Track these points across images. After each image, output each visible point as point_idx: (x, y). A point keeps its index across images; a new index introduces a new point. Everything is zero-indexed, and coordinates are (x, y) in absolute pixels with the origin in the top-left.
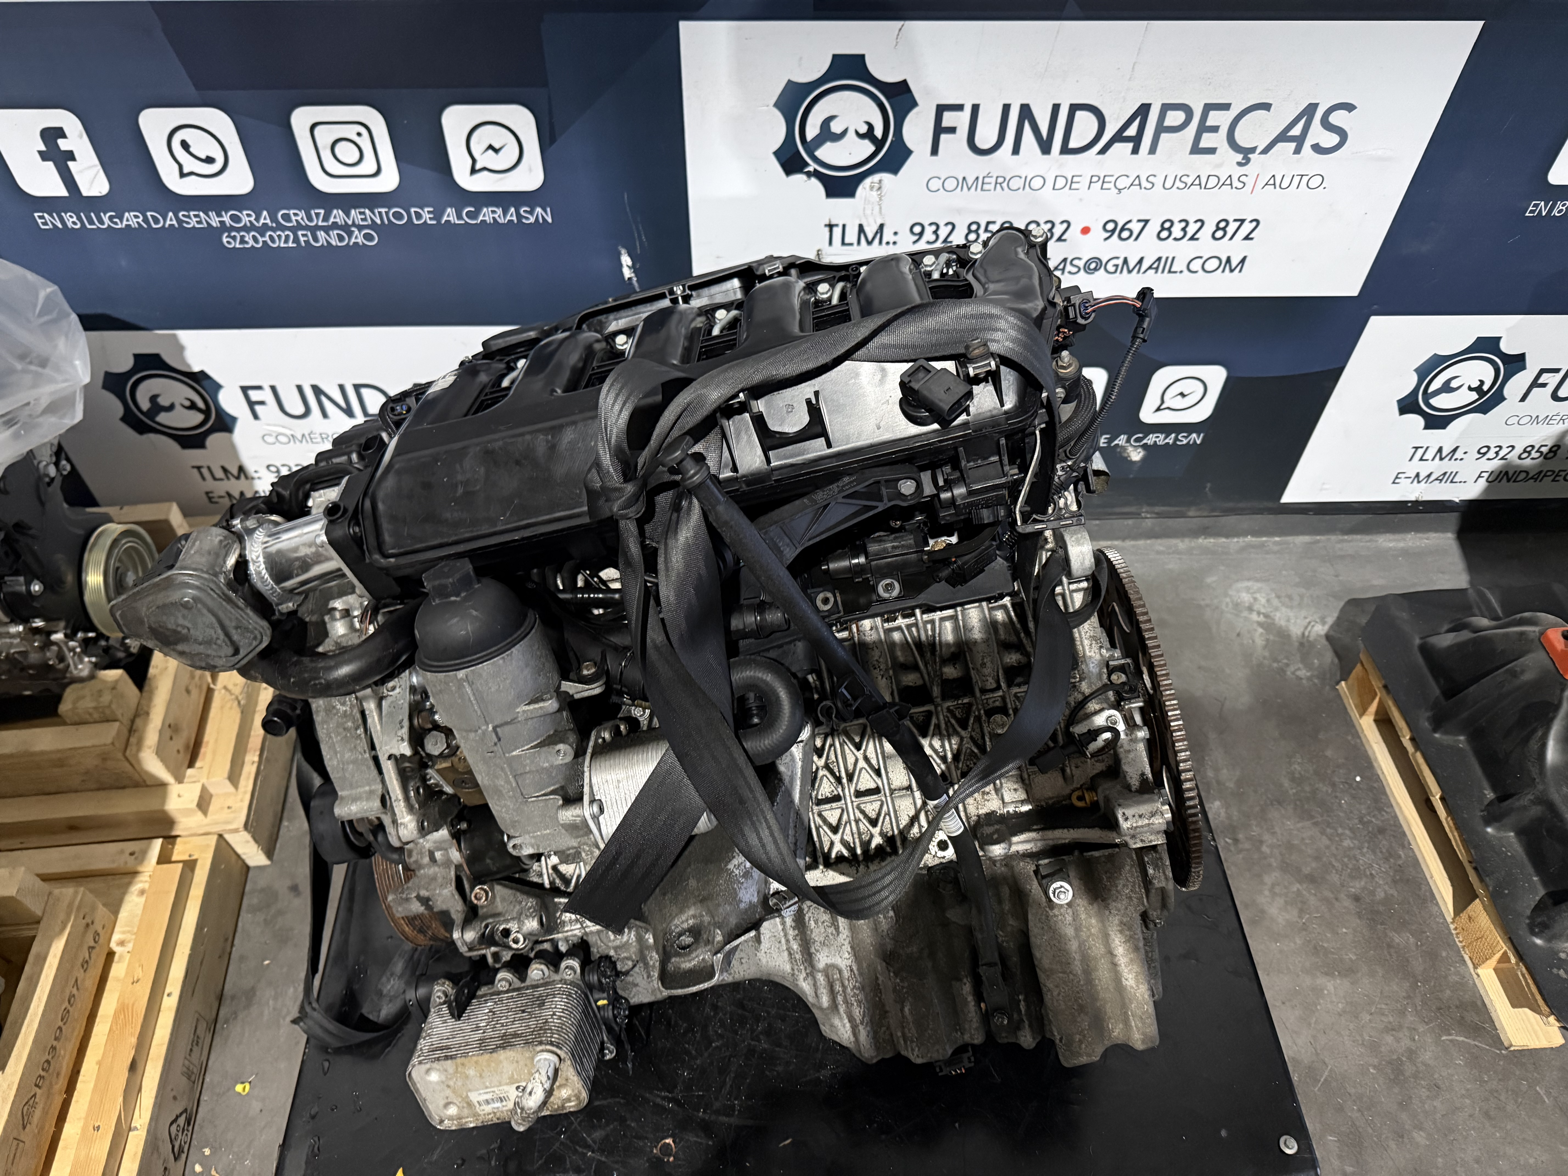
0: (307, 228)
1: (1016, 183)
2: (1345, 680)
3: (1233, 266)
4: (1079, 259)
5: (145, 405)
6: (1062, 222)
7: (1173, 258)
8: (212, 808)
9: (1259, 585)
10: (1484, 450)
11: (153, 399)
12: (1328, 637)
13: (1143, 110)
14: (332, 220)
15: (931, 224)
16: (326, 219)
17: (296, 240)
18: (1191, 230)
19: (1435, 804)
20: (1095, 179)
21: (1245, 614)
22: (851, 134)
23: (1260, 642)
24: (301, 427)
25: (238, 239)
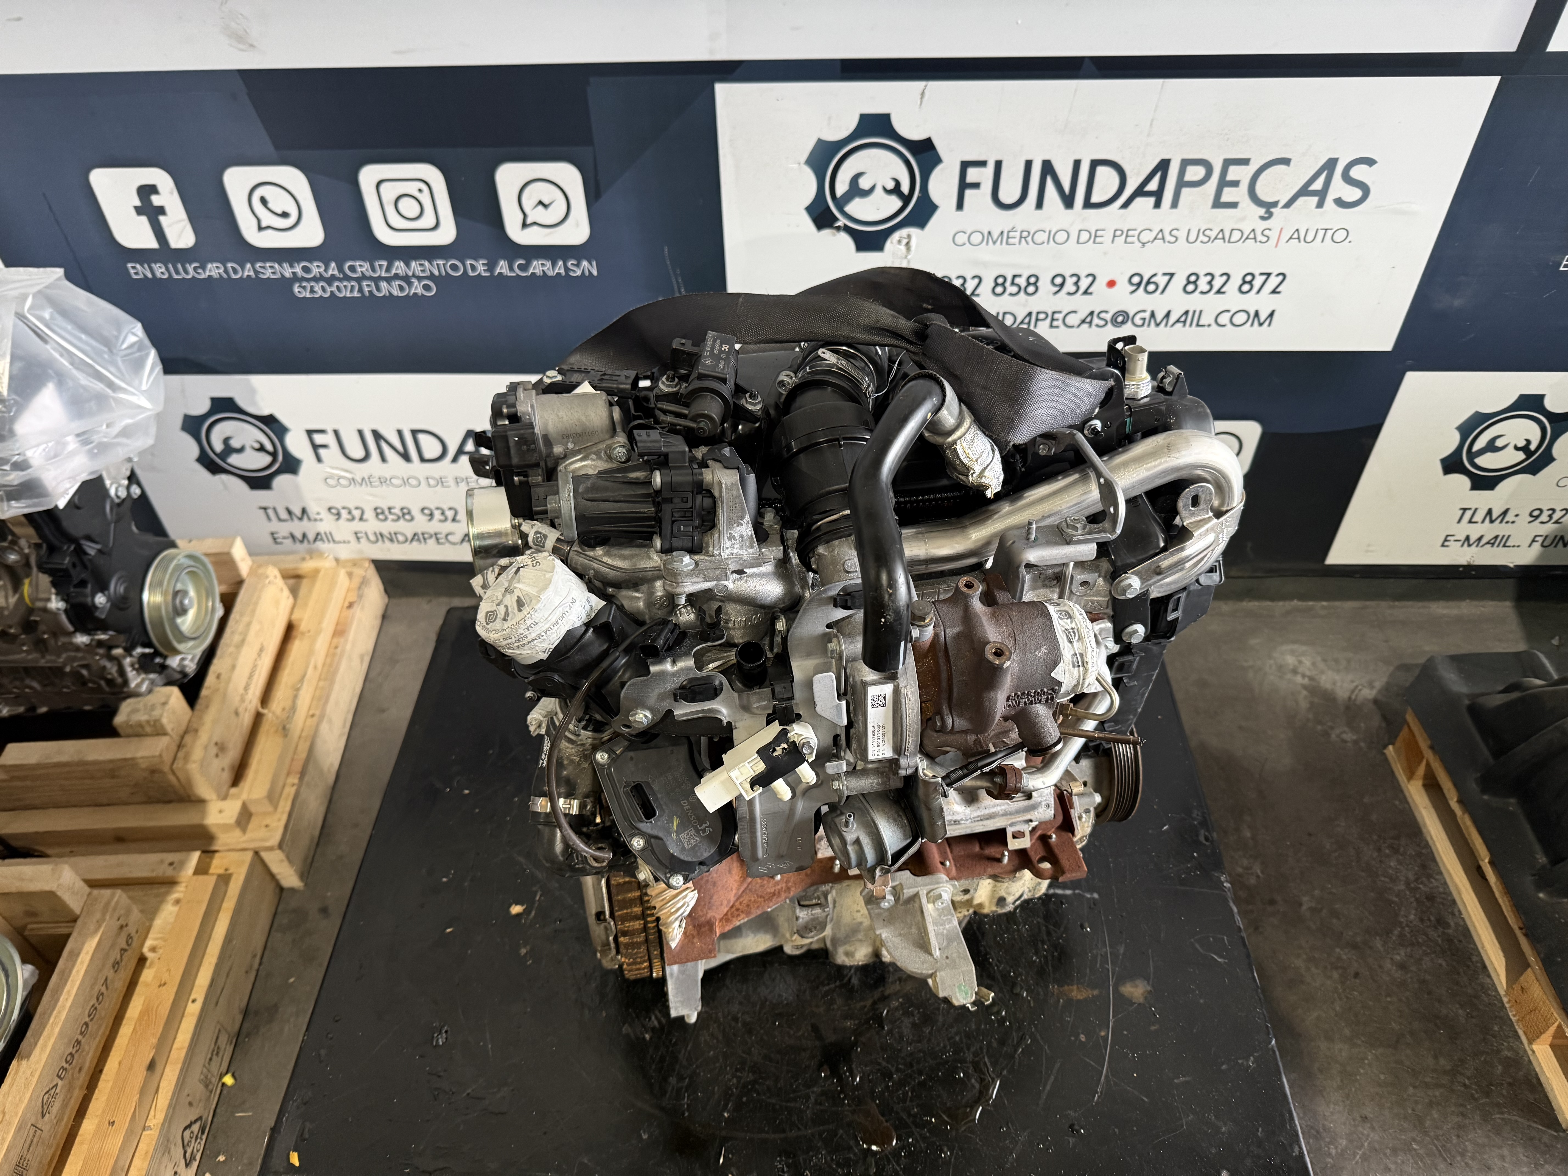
0: (370, 278)
1: (1041, 237)
2: (1393, 744)
3: (1262, 321)
4: (1106, 312)
5: (219, 447)
6: (1088, 276)
7: (1201, 312)
8: (251, 826)
9: (1304, 648)
10: (1536, 513)
11: (226, 441)
12: (1376, 702)
13: (1163, 166)
14: (394, 271)
15: (958, 277)
16: (388, 270)
17: (361, 290)
18: (1218, 283)
19: (1484, 868)
20: (1118, 233)
21: (1289, 676)
22: (879, 191)
23: (1304, 705)
24: (362, 470)
25: (309, 289)
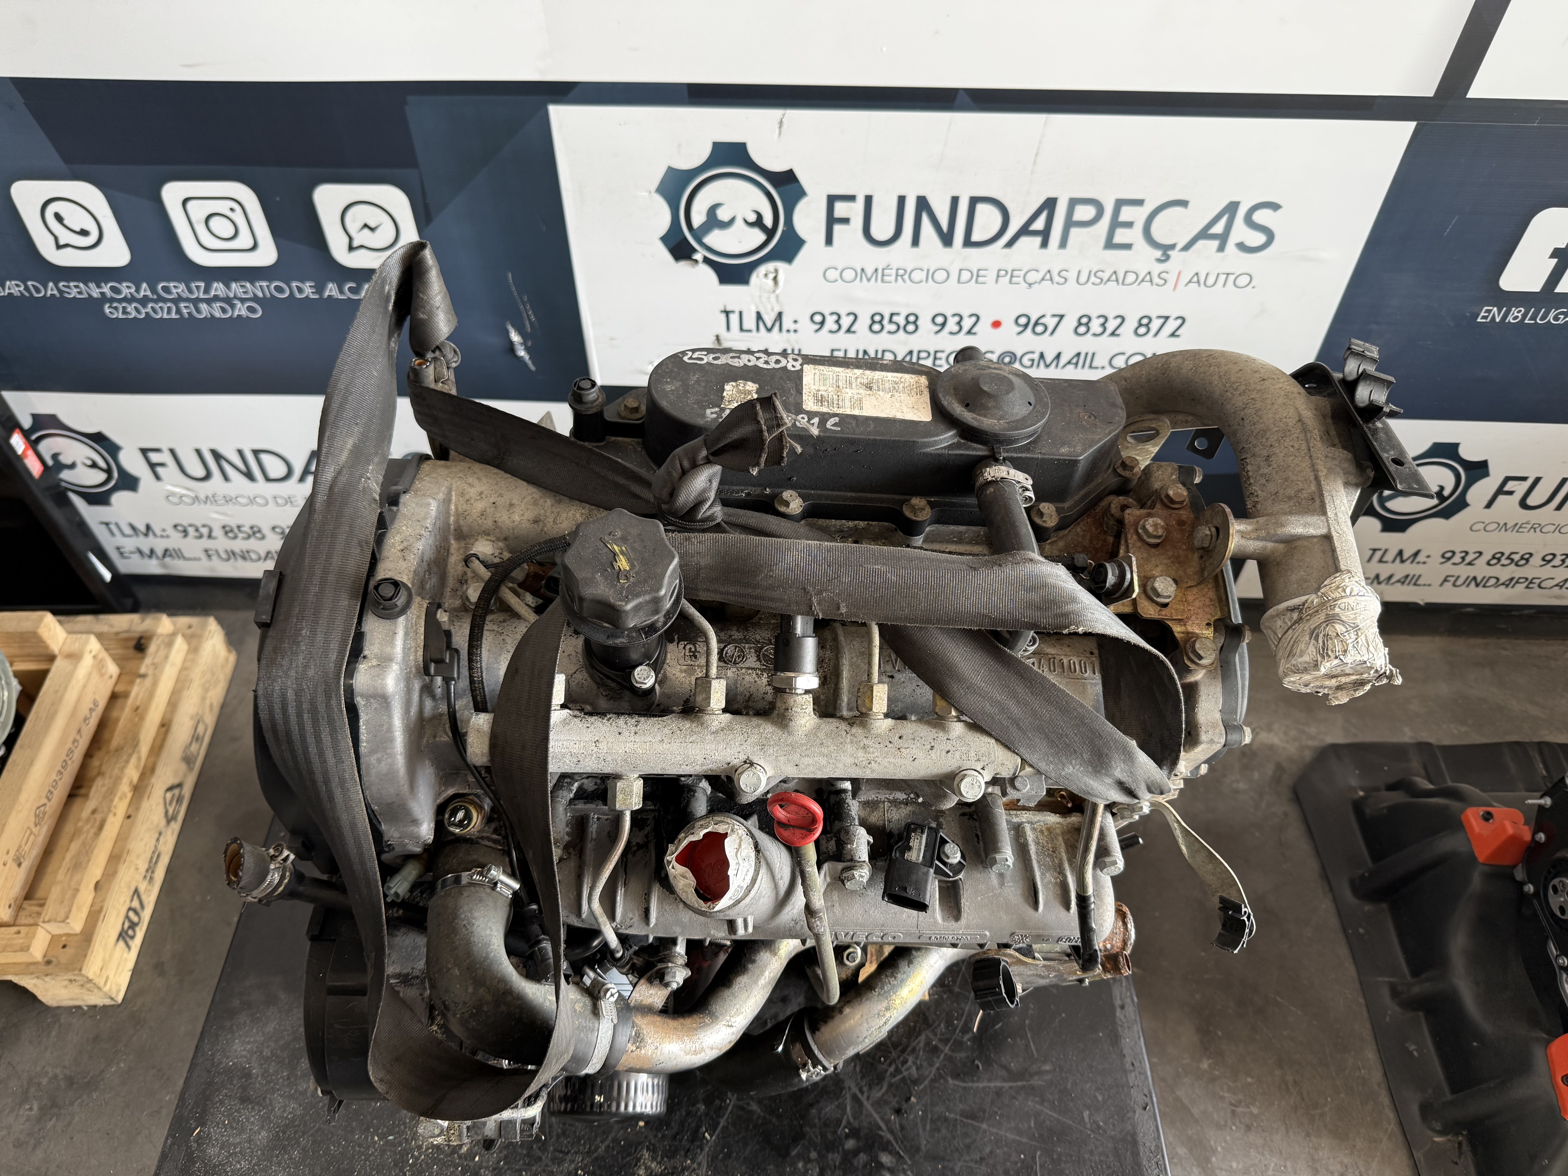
0: (188, 300)
1: (919, 276)
4: (992, 352)
6: (971, 315)
7: (1094, 354)
10: (1448, 555)
11: (54, 458)
13: (1050, 204)
14: (213, 293)
15: (832, 314)
16: (207, 291)
17: (178, 312)
18: (1111, 326)
20: (1002, 273)
22: (739, 223)
24: (204, 489)
25: (121, 310)
